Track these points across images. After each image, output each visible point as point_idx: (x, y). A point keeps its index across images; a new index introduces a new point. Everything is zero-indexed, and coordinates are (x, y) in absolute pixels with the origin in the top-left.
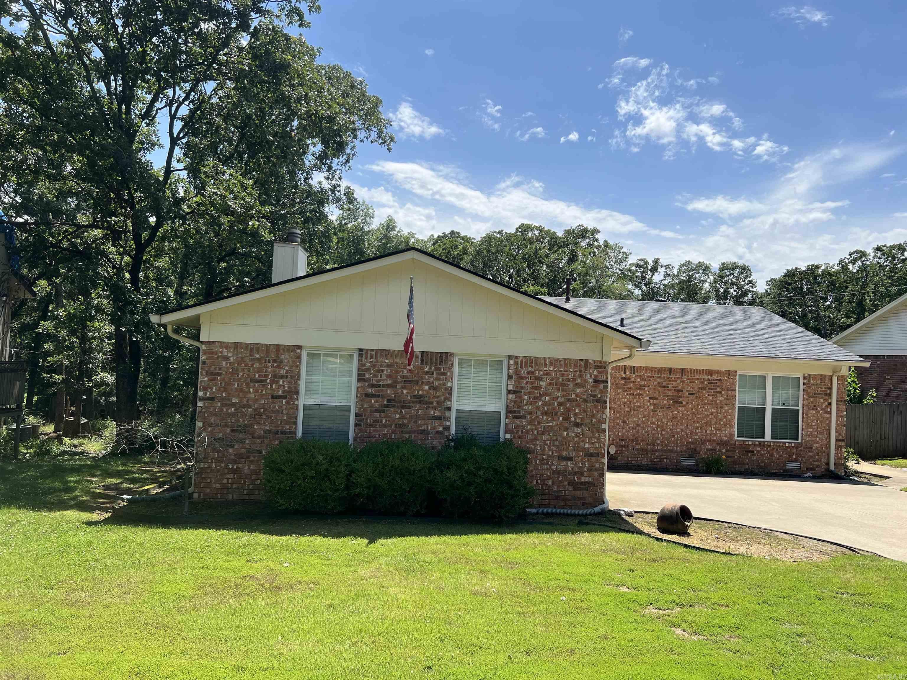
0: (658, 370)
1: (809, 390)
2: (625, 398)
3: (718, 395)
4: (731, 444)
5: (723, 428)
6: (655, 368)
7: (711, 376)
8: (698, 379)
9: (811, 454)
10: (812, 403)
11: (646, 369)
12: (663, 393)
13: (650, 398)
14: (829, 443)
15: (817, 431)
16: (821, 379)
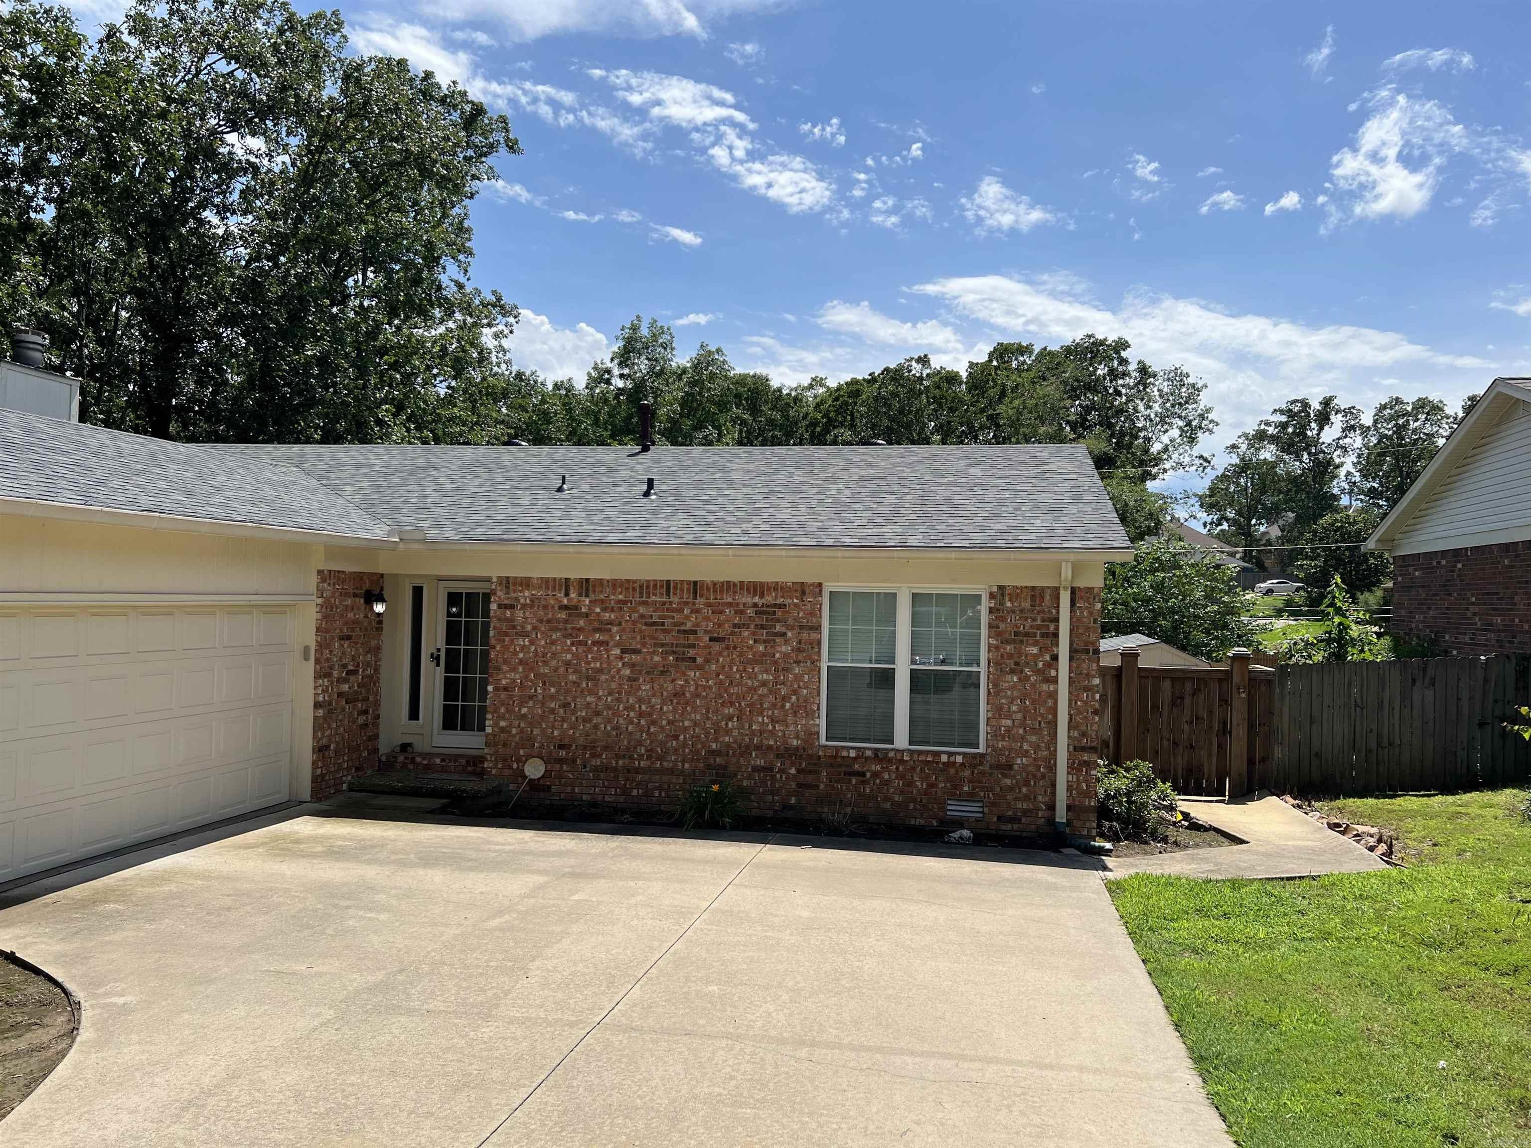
0: (641, 587)
1: (1002, 626)
2: (569, 651)
3: (778, 640)
4: (810, 757)
5: (790, 719)
6: (634, 582)
7: (762, 596)
8: (730, 605)
9: (1008, 782)
10: (1010, 656)
11: (615, 584)
12: (652, 637)
13: (623, 651)
14: (1054, 754)
15: (1023, 725)
16: (1033, 597)
